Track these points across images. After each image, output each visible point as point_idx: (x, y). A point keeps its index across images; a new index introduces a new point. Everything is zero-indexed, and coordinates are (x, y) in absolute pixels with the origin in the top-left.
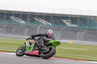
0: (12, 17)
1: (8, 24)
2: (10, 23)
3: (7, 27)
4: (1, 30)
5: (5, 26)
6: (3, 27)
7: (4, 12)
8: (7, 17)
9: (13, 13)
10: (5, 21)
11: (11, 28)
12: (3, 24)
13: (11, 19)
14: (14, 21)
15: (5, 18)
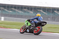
0: (56, 12)
1: (53, 16)
2: (54, 15)
3: (52, 18)
4: (49, 19)
5: (51, 17)
6: (50, 18)
7: (51, 8)
8: (52, 11)
9: (56, 9)
10: (51, 14)
11: (55, 18)
12: (50, 16)
13: (55, 13)
14: (57, 14)
15: (51, 12)
